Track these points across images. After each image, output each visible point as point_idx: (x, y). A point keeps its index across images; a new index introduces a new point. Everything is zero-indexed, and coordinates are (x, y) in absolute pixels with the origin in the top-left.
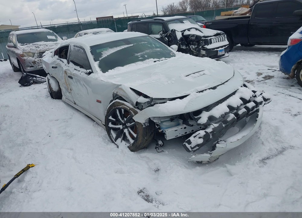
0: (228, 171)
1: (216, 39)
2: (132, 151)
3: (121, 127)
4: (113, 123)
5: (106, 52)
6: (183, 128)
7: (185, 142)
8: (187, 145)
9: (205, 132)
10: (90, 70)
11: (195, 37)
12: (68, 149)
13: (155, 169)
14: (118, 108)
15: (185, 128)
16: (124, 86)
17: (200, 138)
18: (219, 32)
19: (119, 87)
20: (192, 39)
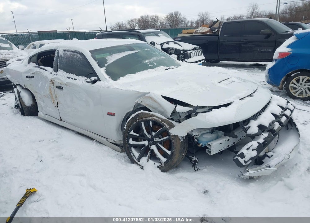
0: (285, 185)
1: (195, 53)
2: (163, 171)
3: (146, 143)
4: (135, 139)
5: (110, 57)
6: (227, 141)
7: (237, 156)
8: (240, 159)
9: (258, 143)
10: (96, 78)
11: (174, 51)
12: (77, 175)
13: (202, 190)
14: (143, 121)
15: (228, 140)
16: (154, 94)
17: (253, 150)
18: (197, 46)
19: (147, 95)
20: (171, 52)
